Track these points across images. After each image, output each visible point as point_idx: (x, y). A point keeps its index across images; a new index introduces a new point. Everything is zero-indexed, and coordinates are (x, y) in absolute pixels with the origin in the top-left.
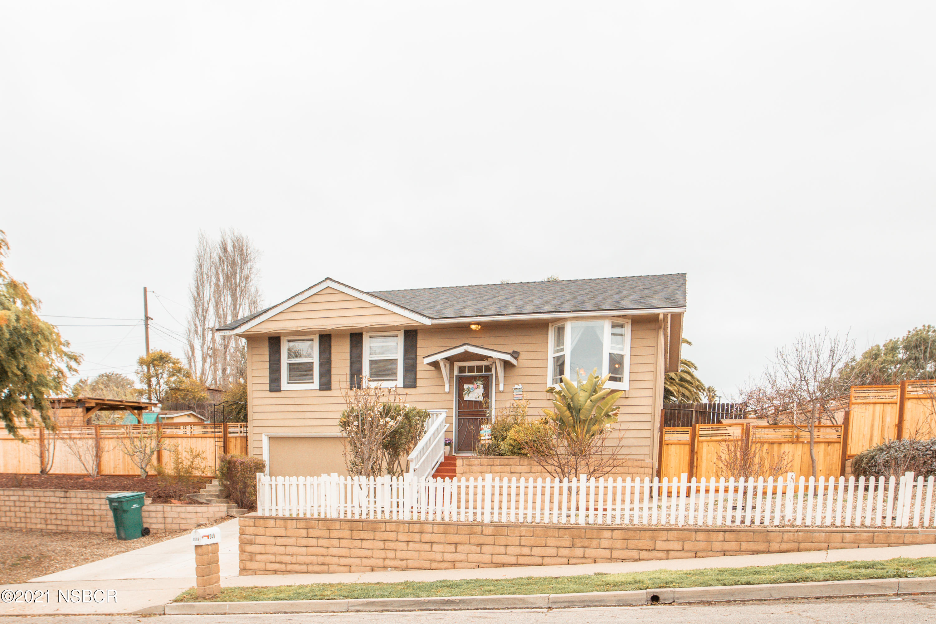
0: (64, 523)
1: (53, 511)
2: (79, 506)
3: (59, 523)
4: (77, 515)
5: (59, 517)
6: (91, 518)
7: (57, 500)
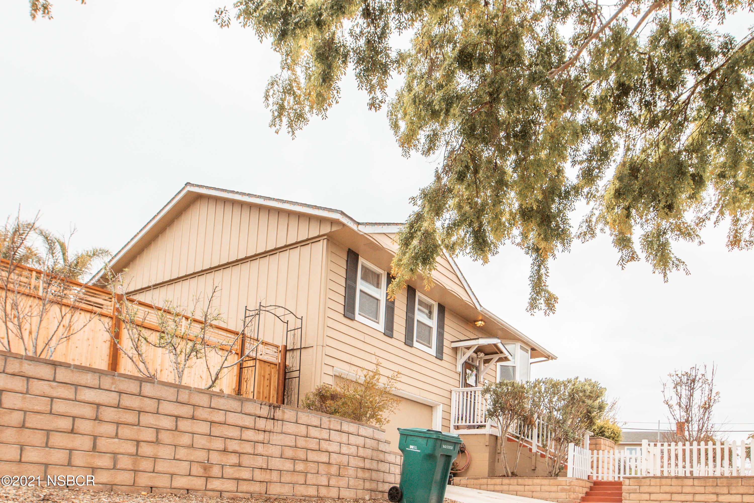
0: (259, 475)
1: (233, 446)
2: (301, 442)
3: (246, 474)
4: (294, 460)
5: (246, 461)
6: (322, 468)
7: (248, 421)
